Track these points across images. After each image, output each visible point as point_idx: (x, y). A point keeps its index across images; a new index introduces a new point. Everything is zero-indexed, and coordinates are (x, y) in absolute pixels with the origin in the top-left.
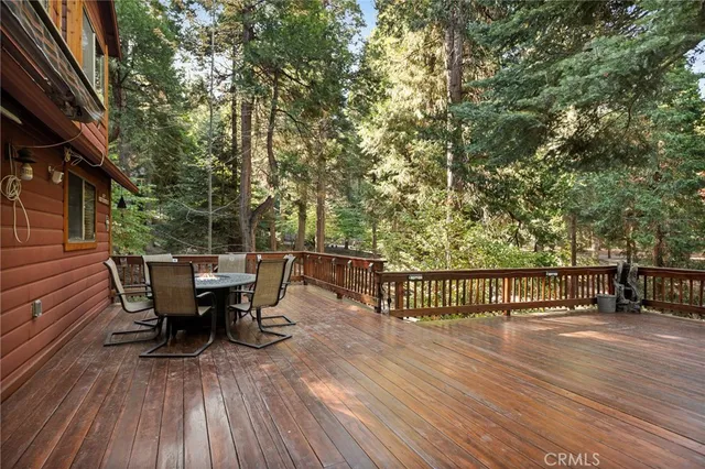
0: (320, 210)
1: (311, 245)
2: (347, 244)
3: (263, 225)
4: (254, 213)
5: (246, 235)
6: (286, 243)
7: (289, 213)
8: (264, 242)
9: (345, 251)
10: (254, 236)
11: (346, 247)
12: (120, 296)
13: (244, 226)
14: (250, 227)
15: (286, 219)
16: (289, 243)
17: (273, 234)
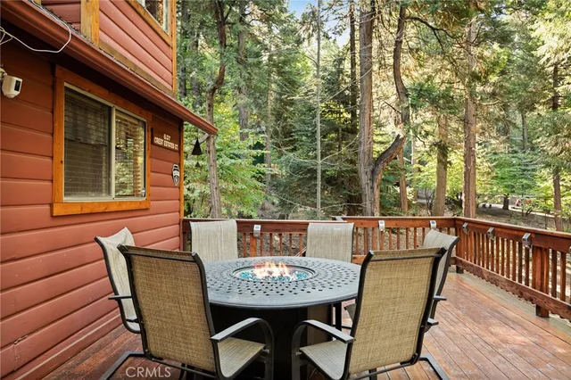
0: (469, 157)
1: (455, 204)
2: (506, 202)
3: (391, 178)
4: (377, 162)
5: (367, 191)
6: (419, 201)
7: (422, 163)
8: (392, 200)
9: (504, 212)
10: (377, 192)
11: (506, 207)
12: (119, 300)
13: (364, 179)
14: (372, 180)
15: (420, 170)
16: (425, 201)
17: (403, 191)
